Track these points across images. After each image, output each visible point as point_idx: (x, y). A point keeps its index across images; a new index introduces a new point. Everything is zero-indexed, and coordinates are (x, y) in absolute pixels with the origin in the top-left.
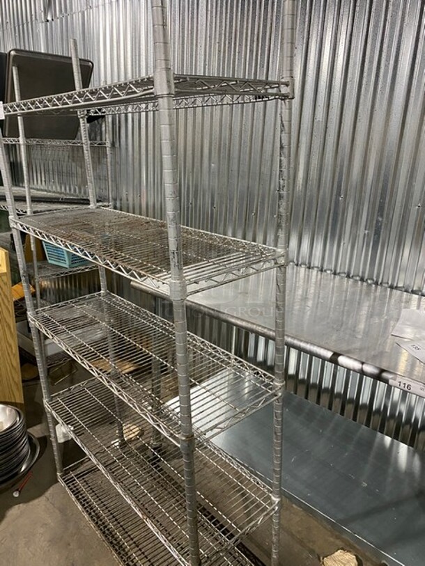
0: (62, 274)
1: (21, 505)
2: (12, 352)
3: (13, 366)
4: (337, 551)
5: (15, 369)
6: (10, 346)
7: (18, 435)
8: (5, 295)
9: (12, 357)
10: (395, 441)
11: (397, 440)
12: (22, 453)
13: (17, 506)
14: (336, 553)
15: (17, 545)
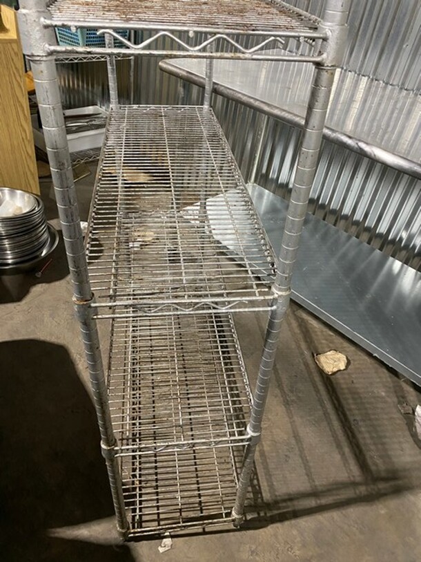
0: (76, 59)
1: (44, 284)
2: (26, 138)
3: (28, 153)
4: (330, 351)
5: (30, 157)
6: (25, 131)
7: (38, 220)
8: (16, 68)
9: (26, 143)
10: (405, 265)
11: (407, 265)
12: (42, 239)
13: (40, 285)
14: (329, 353)
15: (43, 314)
